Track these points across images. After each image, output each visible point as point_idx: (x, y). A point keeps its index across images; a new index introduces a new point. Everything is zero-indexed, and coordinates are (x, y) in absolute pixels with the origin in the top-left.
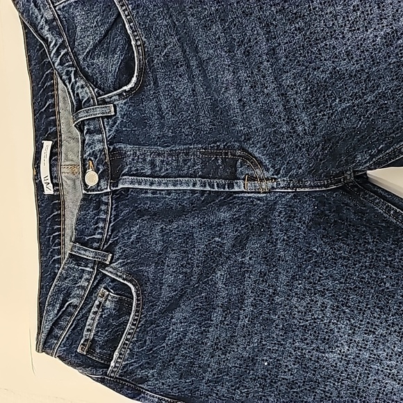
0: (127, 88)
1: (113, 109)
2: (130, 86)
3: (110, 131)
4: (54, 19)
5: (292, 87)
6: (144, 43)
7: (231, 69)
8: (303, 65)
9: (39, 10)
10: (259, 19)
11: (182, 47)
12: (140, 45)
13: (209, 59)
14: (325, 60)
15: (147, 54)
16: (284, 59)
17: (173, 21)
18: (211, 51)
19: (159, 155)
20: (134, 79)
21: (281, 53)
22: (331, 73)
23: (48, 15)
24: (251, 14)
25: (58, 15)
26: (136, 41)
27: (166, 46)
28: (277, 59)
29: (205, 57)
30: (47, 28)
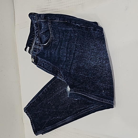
0: (45, 45)
1: (40, 48)
2: (45, 44)
3: (38, 52)
4: (37, 23)
5: (74, 64)
6: (53, 37)
7: (66, 53)
8: (78, 61)
9: (34, 20)
10: (76, 45)
11: (59, 42)
12: (52, 37)
13: (62, 48)
14: (83, 62)
15: (52, 40)
16: (76, 57)
17: (60, 36)
18: (63, 47)
19: (45, 62)
20: (47, 44)
21: (76, 55)
22: (83, 66)
23: (36, 22)
24: (74, 43)
25: (38, 22)
26: (52, 36)
27: (56, 40)
28: (75, 56)
29: (62, 47)
30: (35, 24)
